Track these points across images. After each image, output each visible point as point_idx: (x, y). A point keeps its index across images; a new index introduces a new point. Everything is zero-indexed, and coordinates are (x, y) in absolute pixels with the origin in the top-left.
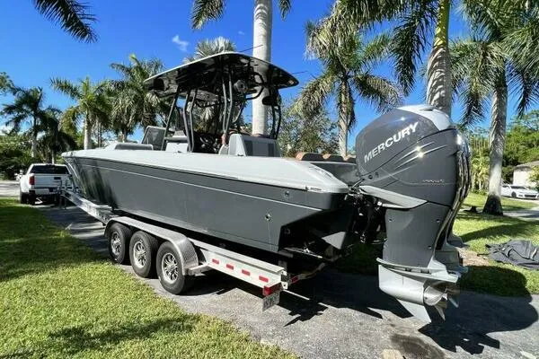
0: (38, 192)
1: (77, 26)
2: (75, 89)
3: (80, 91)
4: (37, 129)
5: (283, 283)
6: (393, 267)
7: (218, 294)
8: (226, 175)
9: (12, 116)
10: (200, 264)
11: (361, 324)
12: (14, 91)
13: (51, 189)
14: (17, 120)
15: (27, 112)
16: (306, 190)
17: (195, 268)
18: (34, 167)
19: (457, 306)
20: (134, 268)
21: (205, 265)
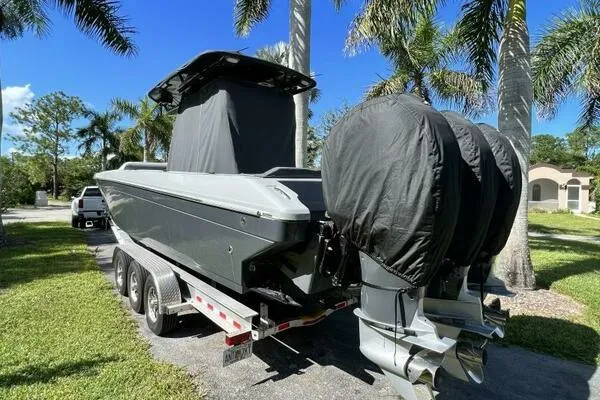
0: (86, 215)
1: (117, 40)
2: (134, 109)
3: (139, 110)
4: (106, 152)
5: (254, 332)
6: (372, 324)
7: (199, 337)
8: (194, 197)
9: (84, 139)
10: (184, 301)
11: (357, 392)
12: (86, 114)
13: (99, 213)
14: (88, 143)
15: (97, 134)
16: (258, 216)
17: (176, 306)
18: (88, 190)
19: (478, 381)
20: (131, 300)
21: (189, 302)
